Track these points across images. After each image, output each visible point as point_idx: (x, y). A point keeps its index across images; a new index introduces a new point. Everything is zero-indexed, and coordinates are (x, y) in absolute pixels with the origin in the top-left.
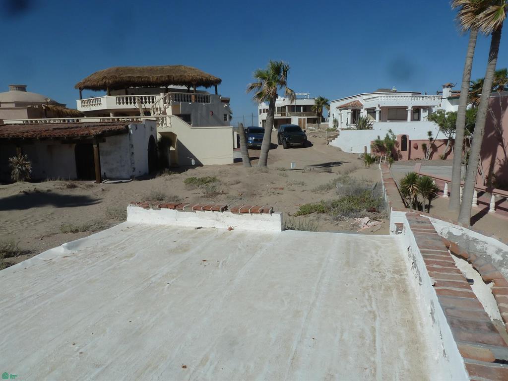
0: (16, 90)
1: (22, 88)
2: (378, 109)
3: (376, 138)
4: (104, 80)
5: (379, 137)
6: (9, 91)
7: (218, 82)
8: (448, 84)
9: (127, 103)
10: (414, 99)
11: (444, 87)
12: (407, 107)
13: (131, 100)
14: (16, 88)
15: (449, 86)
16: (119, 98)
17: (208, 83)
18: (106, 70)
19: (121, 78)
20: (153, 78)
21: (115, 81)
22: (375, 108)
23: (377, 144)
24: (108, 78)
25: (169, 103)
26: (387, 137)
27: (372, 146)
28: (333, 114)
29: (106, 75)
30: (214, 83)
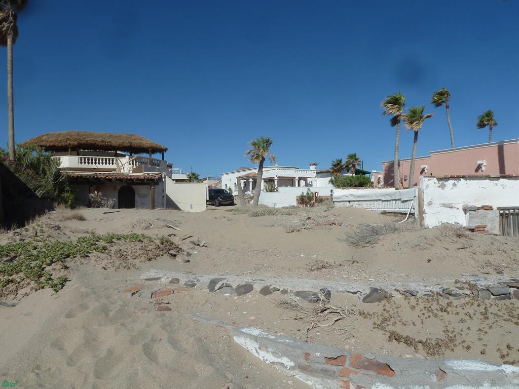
2: (276, 178)
3: (301, 194)
4: (68, 142)
5: (303, 193)
7: (166, 150)
9: (89, 163)
10: (296, 172)
11: (310, 165)
12: (295, 178)
15: (314, 164)
16: (81, 158)
17: (154, 150)
18: (65, 132)
19: (86, 141)
20: (115, 142)
21: (80, 143)
22: (274, 178)
23: (301, 198)
24: (73, 140)
25: (136, 164)
26: (308, 193)
27: (297, 200)
28: (226, 185)
29: (69, 137)
30: (162, 151)
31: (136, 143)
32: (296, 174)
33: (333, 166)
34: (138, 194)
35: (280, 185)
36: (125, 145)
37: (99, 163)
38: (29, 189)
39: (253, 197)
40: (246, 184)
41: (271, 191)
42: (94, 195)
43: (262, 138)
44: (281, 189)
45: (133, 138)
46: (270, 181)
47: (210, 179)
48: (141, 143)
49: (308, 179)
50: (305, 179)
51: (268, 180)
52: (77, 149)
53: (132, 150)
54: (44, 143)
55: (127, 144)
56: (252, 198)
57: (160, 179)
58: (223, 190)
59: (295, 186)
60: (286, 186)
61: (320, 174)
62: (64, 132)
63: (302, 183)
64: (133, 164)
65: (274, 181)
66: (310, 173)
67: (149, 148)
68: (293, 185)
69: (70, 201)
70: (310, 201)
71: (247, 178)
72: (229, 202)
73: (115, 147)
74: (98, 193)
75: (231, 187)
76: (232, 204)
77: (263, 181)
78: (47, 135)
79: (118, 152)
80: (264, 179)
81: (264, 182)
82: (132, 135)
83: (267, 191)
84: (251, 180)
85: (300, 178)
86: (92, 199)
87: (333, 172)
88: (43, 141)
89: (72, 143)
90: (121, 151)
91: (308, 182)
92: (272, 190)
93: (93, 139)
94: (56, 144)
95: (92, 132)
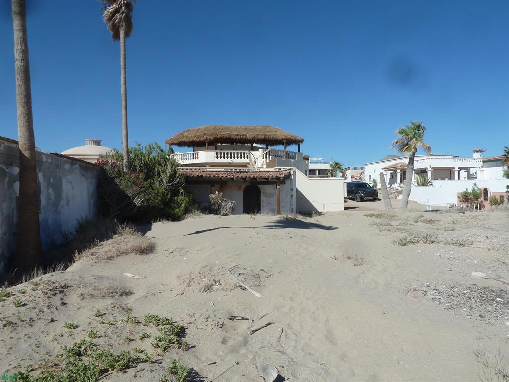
0: (94, 144)
1: (98, 143)
2: (430, 169)
3: (465, 190)
4: (205, 137)
5: (467, 189)
6: (85, 145)
7: (302, 141)
8: (479, 150)
9: (224, 158)
10: (455, 161)
11: (474, 152)
12: (454, 168)
13: (231, 155)
14: (94, 142)
15: (479, 151)
16: (217, 153)
17: (290, 142)
19: (222, 135)
20: (249, 136)
21: (216, 138)
22: (427, 168)
23: (465, 196)
24: (209, 135)
25: (269, 158)
26: (474, 190)
27: (459, 197)
28: (370, 176)
29: (206, 132)
30: (297, 142)
31: (271, 135)
32: (455, 164)
33: (506, 153)
34: (264, 193)
35: (435, 177)
36: (260, 137)
37: (234, 158)
38: (127, 196)
39: (402, 191)
40: (393, 177)
41: (423, 185)
42: (215, 196)
43: (412, 124)
44: (436, 182)
45: (268, 129)
46: (423, 172)
47: (354, 168)
48: (275, 135)
49: (471, 169)
50: (467, 169)
51: (419, 171)
52: (215, 144)
53: (268, 142)
54: (185, 138)
55: (261, 137)
56: (400, 192)
57: (288, 177)
58: (366, 183)
59: (454, 179)
60: (443, 178)
61: (488, 162)
62: (202, 127)
63: (464, 174)
64: (266, 157)
65: (427, 172)
66: (475, 162)
67: (283, 139)
68: (451, 177)
69: (183, 205)
70: (477, 200)
71: (394, 169)
72: (372, 198)
73: (250, 139)
74: (219, 193)
75: (376, 179)
76: (376, 199)
77: (413, 172)
78: (189, 130)
79: (254, 145)
80: (415, 170)
81: (415, 173)
82: (267, 127)
83: (418, 185)
84: (398, 171)
85: (461, 168)
86: (212, 201)
87: (505, 160)
88: (184, 137)
89: (209, 137)
90: (257, 143)
91: (471, 173)
92: (425, 183)
93: (228, 133)
94: (195, 139)
95: (228, 126)
